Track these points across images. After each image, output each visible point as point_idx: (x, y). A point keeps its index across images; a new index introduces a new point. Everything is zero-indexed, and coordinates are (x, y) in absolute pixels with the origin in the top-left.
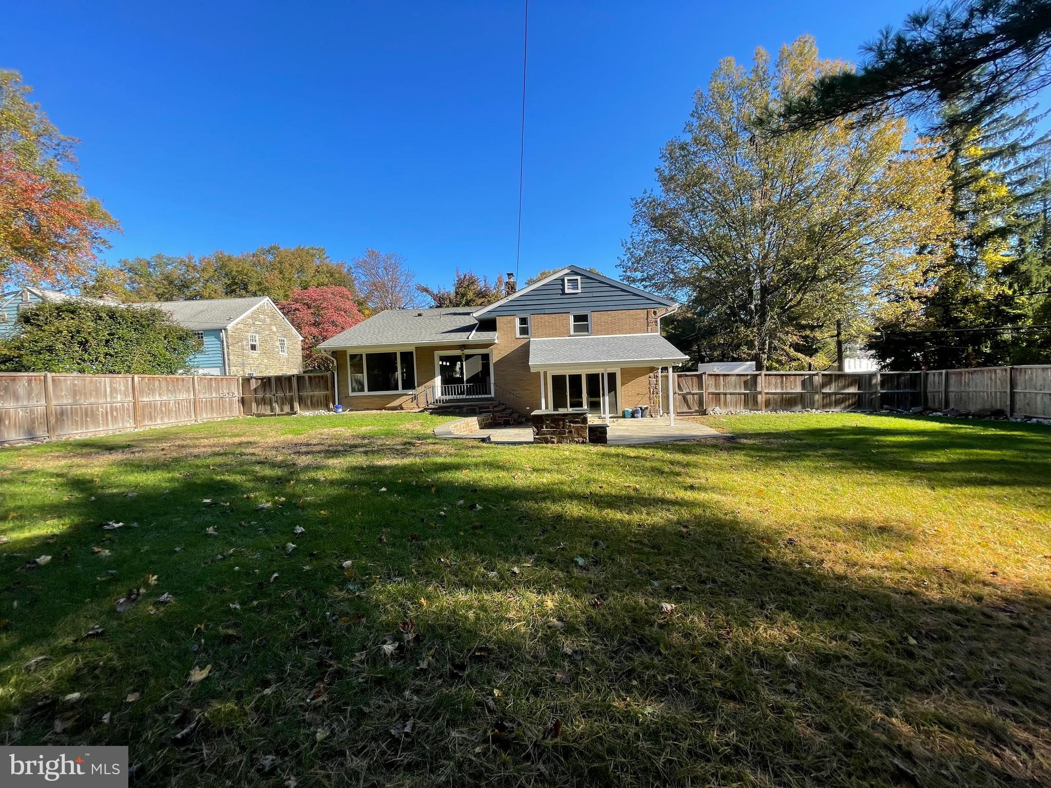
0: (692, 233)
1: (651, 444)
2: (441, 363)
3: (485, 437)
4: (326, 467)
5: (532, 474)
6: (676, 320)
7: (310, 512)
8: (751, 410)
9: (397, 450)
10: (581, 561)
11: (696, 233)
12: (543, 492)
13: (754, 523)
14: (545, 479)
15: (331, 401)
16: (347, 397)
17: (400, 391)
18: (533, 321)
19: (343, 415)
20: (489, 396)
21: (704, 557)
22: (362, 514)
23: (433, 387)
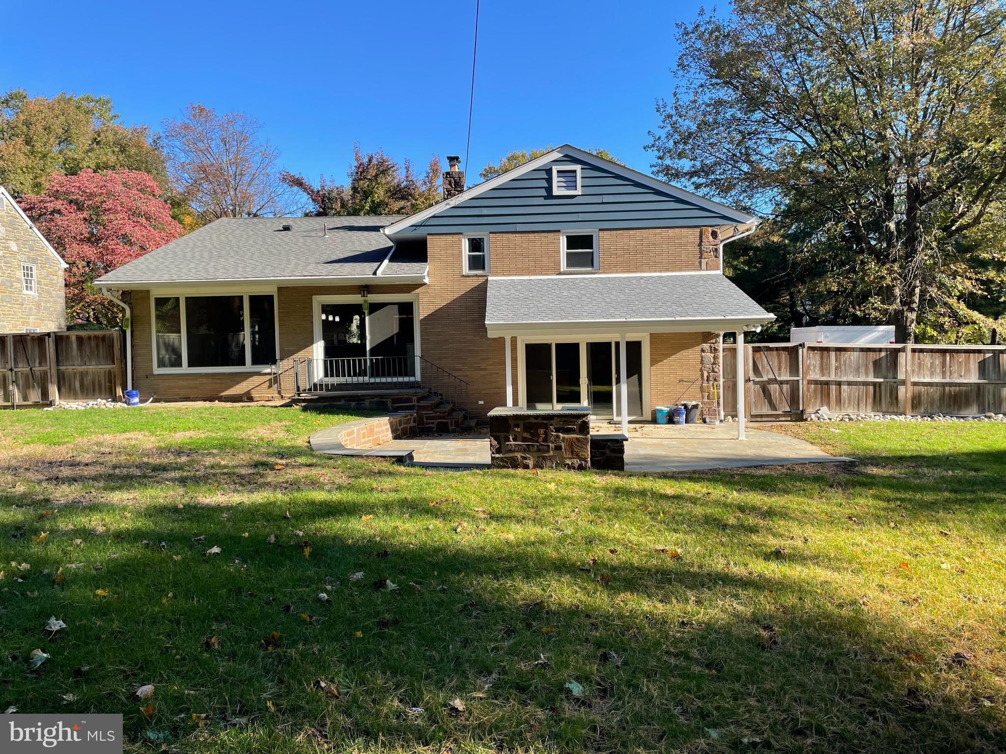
0: (786, 90)
1: (703, 472)
2: (324, 317)
3: (404, 454)
4: (110, 508)
5: (488, 524)
6: (751, 248)
7: (77, 593)
8: (885, 413)
9: (241, 477)
10: (576, 689)
11: (792, 89)
12: (508, 558)
13: (894, 624)
14: (513, 533)
15: (118, 381)
16: (150, 375)
17: (248, 367)
18: (493, 245)
19: (141, 409)
20: (412, 379)
21: (801, 685)
22: (175, 597)
23: (310, 362)
